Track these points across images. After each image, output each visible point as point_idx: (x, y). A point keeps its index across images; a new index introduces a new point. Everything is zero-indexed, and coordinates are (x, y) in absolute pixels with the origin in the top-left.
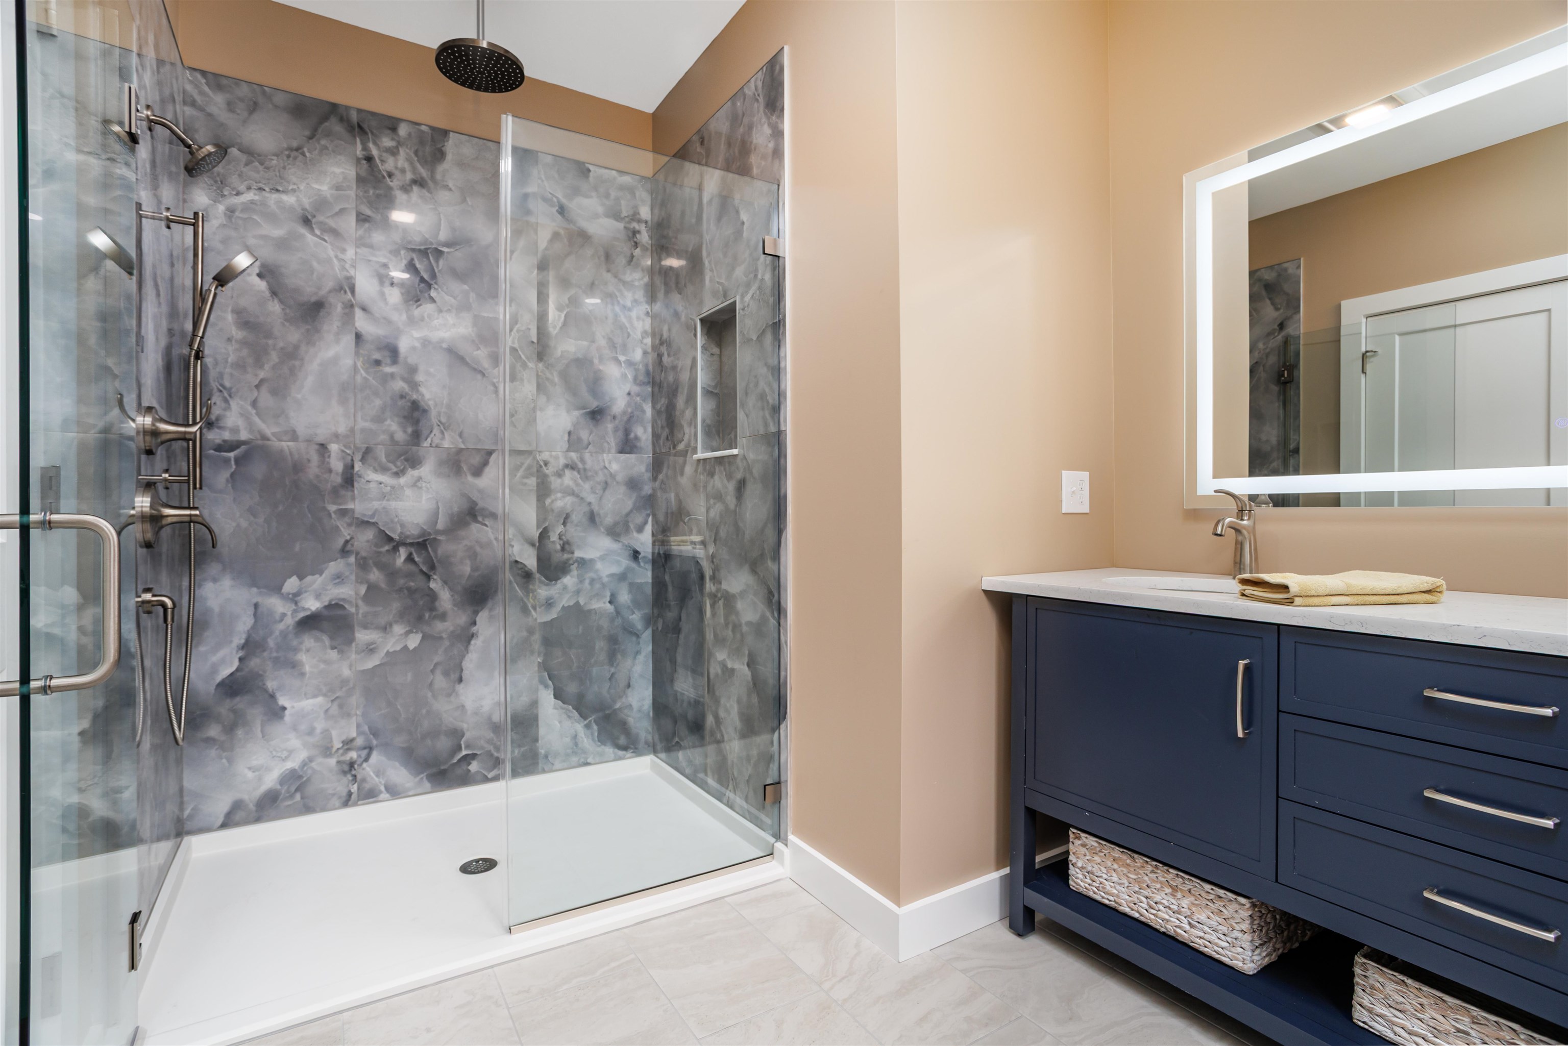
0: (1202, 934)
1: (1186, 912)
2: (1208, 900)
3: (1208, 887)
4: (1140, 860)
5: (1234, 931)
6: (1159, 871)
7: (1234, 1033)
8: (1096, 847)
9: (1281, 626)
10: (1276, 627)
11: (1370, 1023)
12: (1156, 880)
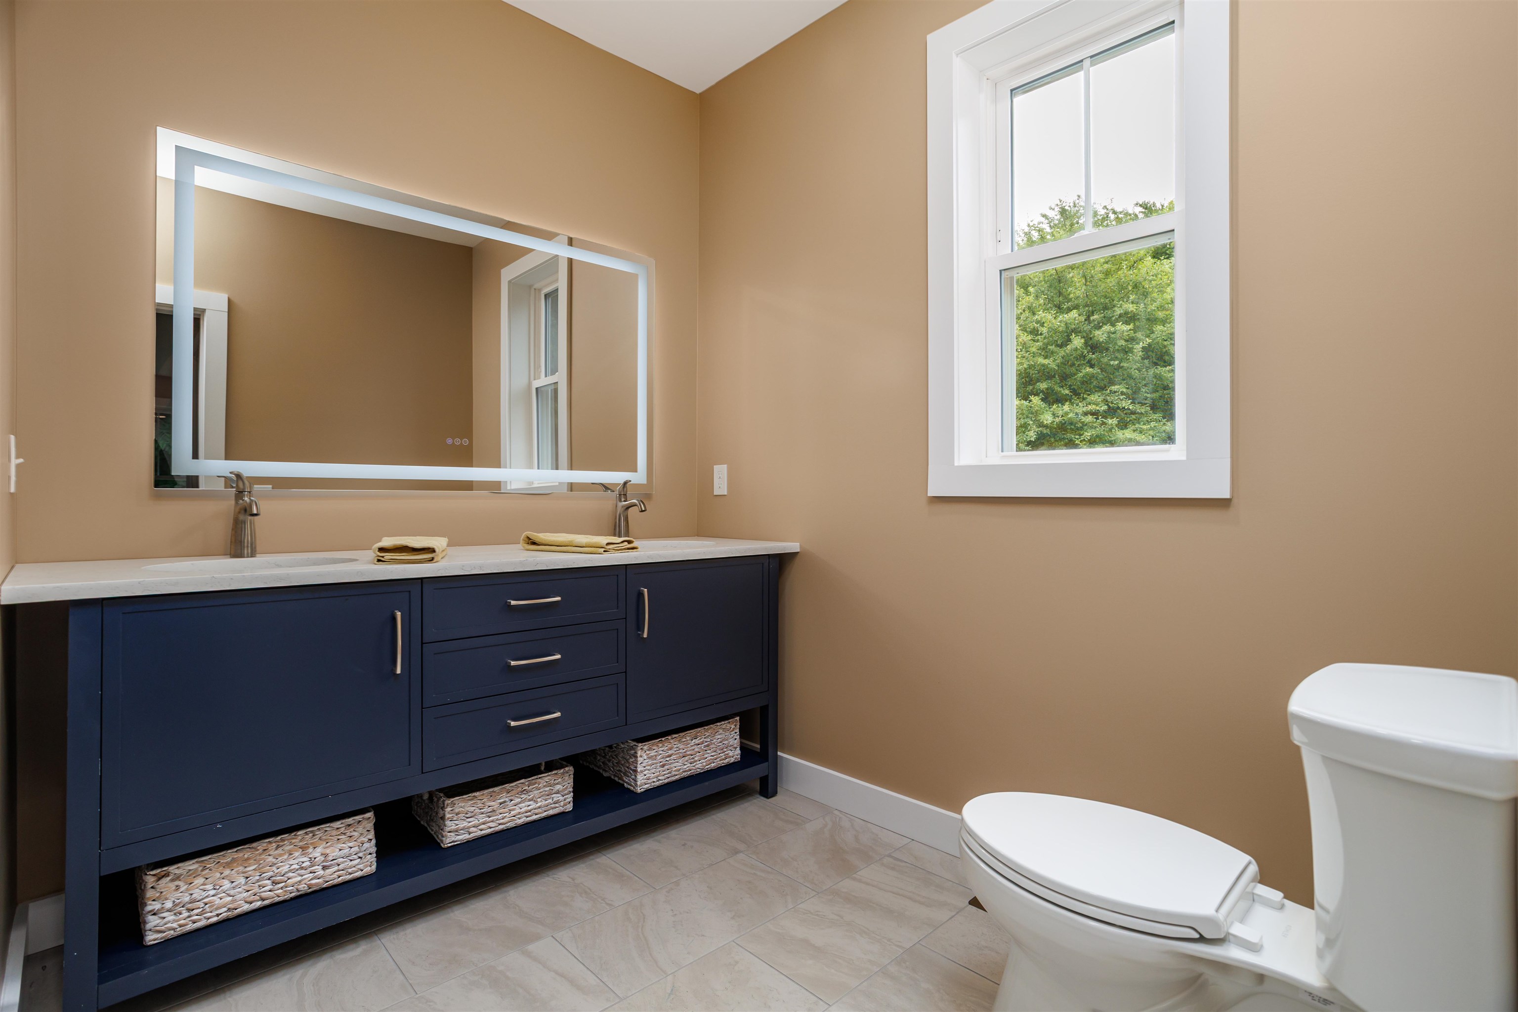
0: (336, 868)
1: (321, 859)
2: (339, 835)
3: (337, 824)
4: (261, 845)
5: (364, 844)
6: (286, 842)
7: (356, 935)
8: (196, 869)
9: (424, 580)
10: (420, 580)
11: (456, 839)
12: (283, 852)
